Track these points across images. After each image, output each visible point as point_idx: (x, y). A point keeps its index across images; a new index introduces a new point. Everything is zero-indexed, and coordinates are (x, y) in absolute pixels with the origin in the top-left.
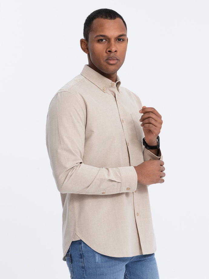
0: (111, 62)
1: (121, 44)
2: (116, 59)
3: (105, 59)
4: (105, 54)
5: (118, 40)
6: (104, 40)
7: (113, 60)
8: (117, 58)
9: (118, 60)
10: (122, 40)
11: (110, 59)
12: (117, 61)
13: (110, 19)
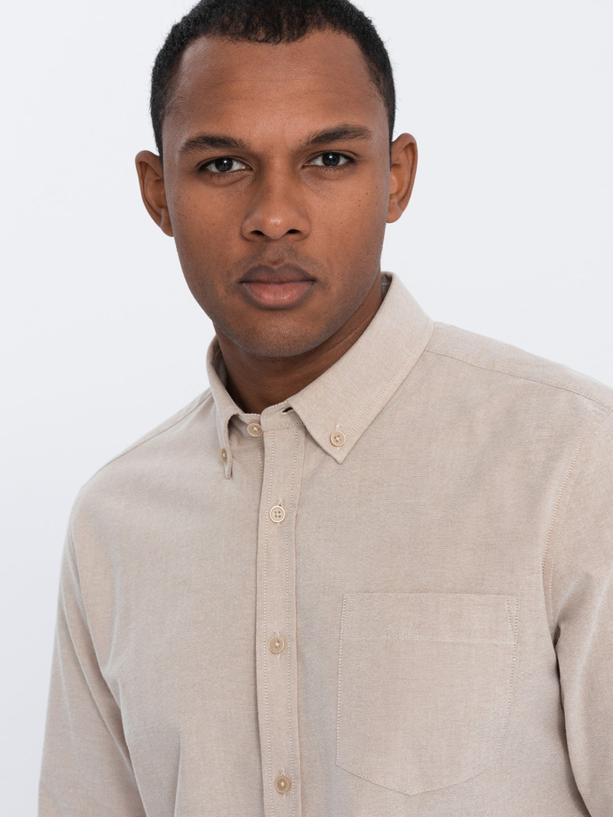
0: (269, 296)
1: (333, 184)
2: (294, 275)
3: (235, 278)
4: (238, 249)
5: (319, 162)
6: (236, 166)
7: (281, 283)
8: (303, 272)
9: (313, 280)
10: (342, 161)
11: (263, 276)
12: (305, 287)
13: (266, 41)
